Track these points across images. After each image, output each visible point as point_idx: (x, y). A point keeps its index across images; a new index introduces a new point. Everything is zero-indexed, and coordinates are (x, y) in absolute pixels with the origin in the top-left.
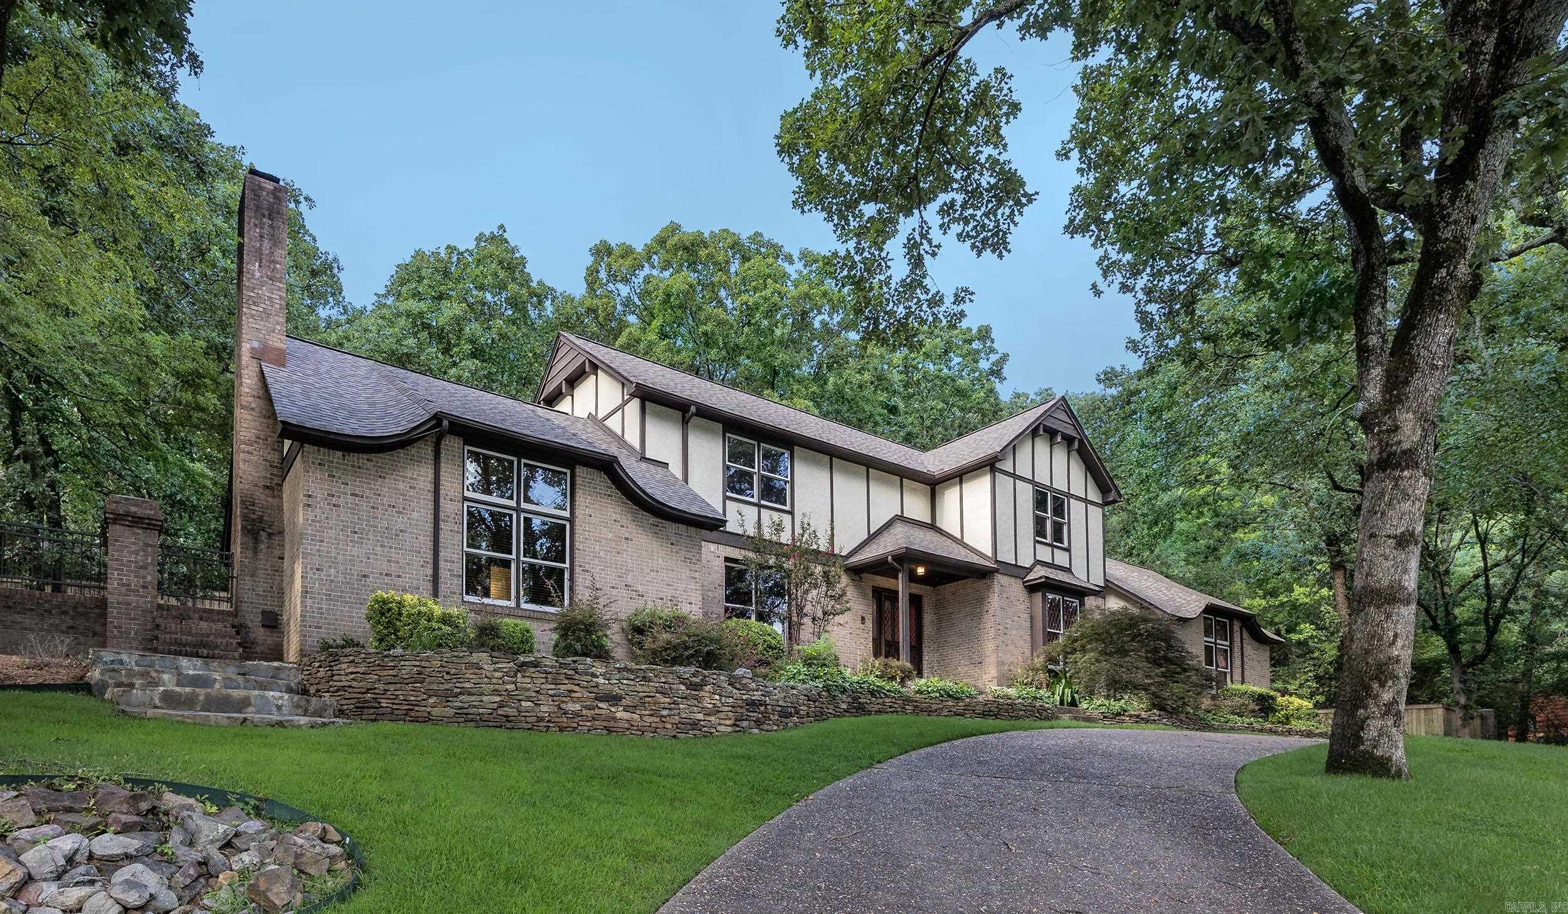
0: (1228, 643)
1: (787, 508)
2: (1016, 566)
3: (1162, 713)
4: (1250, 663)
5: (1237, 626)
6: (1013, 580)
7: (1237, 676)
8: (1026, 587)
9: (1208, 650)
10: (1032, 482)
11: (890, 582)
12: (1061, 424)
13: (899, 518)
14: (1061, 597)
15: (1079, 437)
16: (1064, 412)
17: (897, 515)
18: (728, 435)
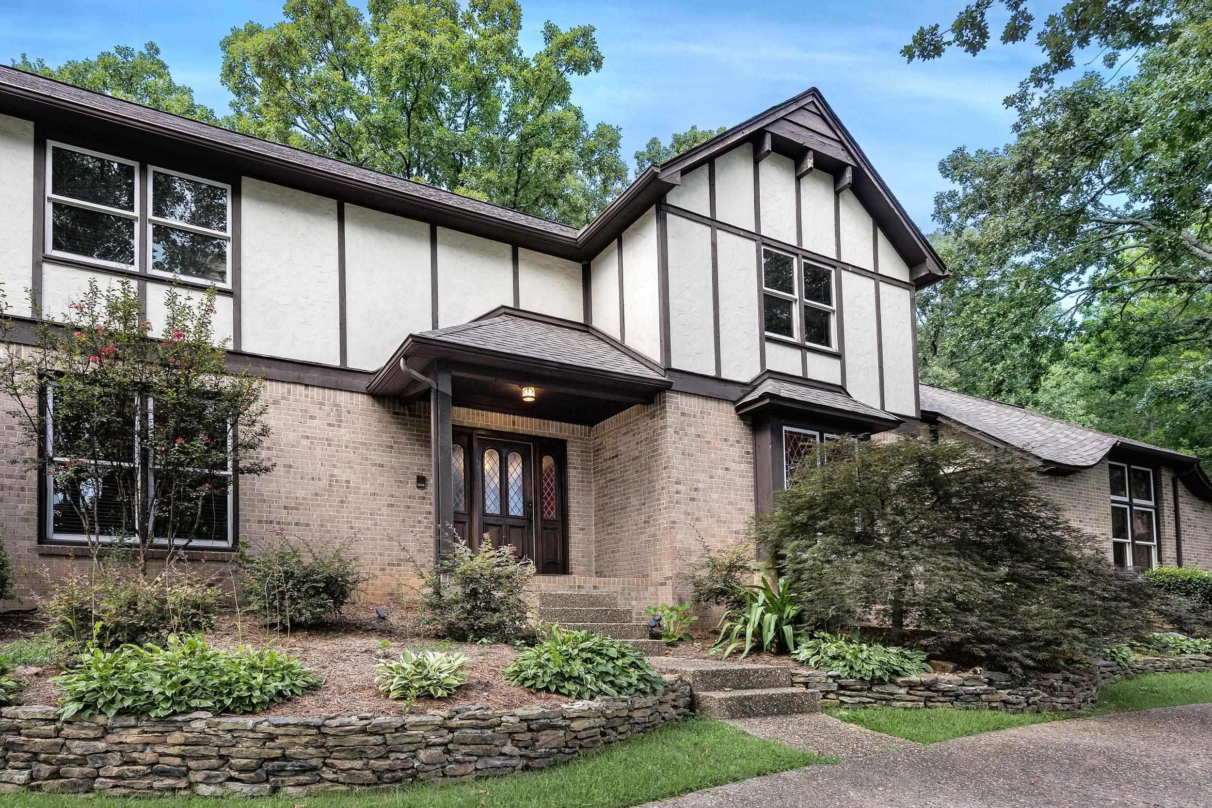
0: (1152, 503)
1: (228, 285)
2: (718, 379)
3: (995, 676)
4: (1190, 531)
5: (1166, 478)
6: (712, 405)
7: (1169, 550)
8: (742, 417)
9: (1118, 516)
10: (754, 236)
11: (487, 417)
12: (811, 137)
13: (507, 311)
14: (817, 434)
15: (853, 164)
16: (817, 117)
17: (503, 307)
18: (51, 144)
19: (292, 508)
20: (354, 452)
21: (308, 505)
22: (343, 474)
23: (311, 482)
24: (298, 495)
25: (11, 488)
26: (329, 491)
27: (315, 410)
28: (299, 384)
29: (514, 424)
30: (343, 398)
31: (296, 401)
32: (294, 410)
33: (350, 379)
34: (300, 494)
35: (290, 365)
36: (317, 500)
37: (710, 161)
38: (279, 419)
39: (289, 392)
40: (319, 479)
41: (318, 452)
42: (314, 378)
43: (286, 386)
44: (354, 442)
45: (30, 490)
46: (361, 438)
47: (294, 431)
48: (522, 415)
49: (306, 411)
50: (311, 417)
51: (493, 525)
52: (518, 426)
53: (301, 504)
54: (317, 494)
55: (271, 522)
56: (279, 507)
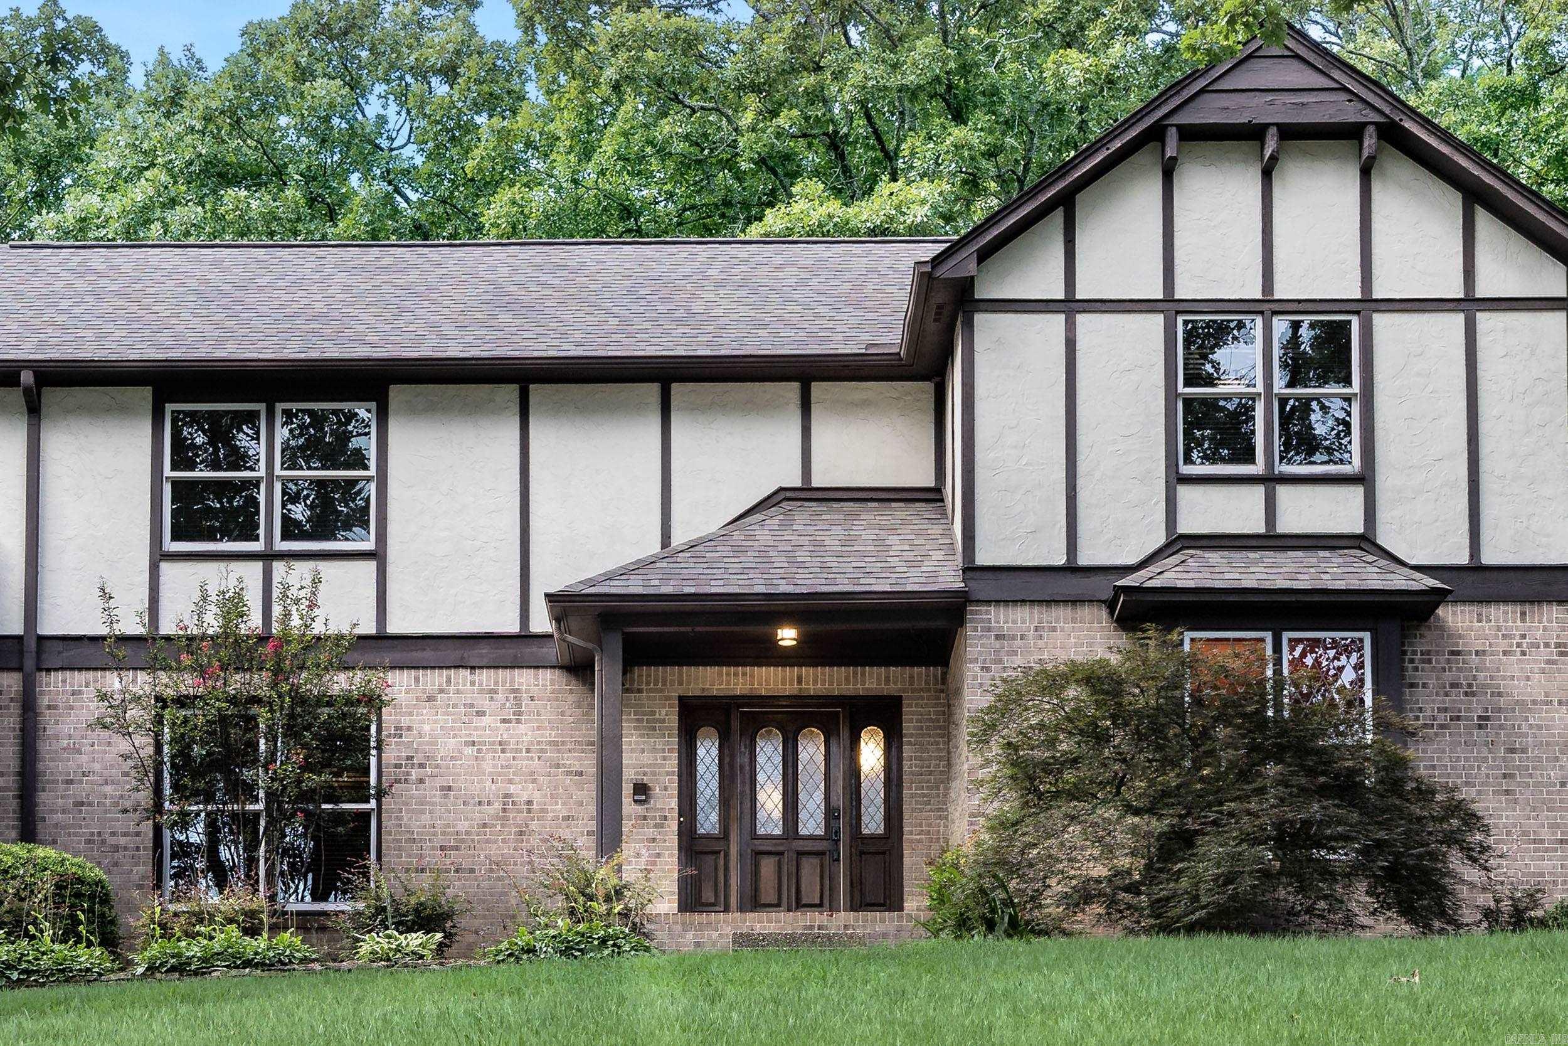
1: (370, 544)
2: (1071, 569)
6: (1061, 613)
8: (1119, 621)
10: (1161, 304)
11: (753, 676)
12: (1271, 103)
13: (789, 494)
14: (1268, 636)
15: (1378, 119)
16: (1289, 61)
17: (781, 489)
18: (170, 407)
19: (452, 848)
20: (539, 758)
21: (473, 841)
22: (521, 792)
23: (477, 808)
24: (459, 828)
25: (126, 849)
26: (503, 818)
27: (484, 703)
28: (463, 667)
29: (800, 682)
30: (524, 678)
31: (458, 692)
32: (455, 706)
33: (534, 650)
34: (463, 826)
35: (450, 641)
36: (485, 834)
37: (1067, 202)
38: (436, 722)
39: (449, 681)
40: (489, 803)
41: (488, 765)
42: (481, 656)
43: (445, 672)
44: (539, 743)
45: (145, 849)
46: (549, 735)
47: (455, 736)
48: (816, 665)
49: (472, 706)
50: (477, 712)
51: (769, 853)
52: (807, 683)
53: (462, 841)
54: (485, 825)
55: (423, 870)
56: (433, 848)
